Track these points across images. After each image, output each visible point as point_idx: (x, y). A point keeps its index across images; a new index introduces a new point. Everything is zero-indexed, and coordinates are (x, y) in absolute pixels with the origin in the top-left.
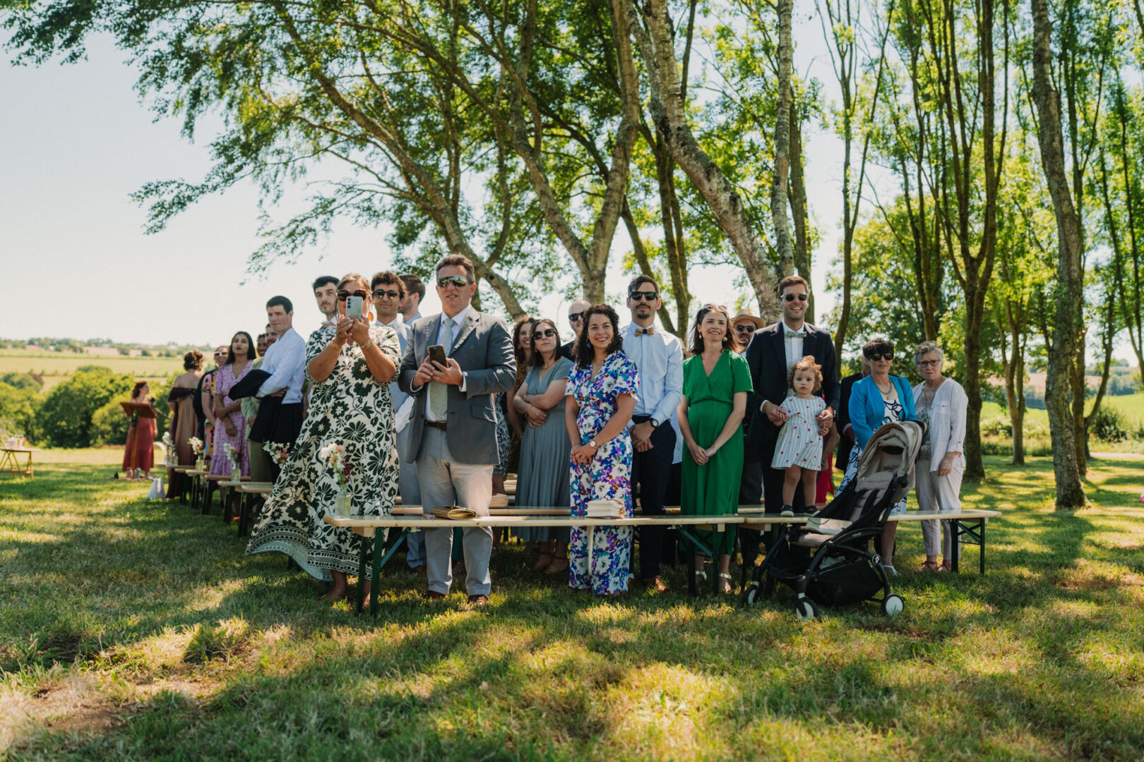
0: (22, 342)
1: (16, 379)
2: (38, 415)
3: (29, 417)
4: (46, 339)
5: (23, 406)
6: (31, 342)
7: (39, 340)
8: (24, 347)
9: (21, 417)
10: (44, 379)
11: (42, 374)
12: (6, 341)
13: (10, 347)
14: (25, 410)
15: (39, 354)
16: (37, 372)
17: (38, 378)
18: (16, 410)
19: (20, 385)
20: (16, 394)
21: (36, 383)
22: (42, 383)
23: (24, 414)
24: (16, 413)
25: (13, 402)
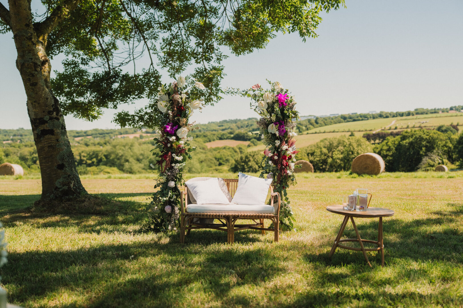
0: (447, 109)
1: (444, 129)
2: (455, 147)
3: (450, 148)
4: (459, 106)
5: (446, 143)
6: (451, 109)
7: (455, 107)
8: (448, 112)
9: (446, 149)
10: (459, 127)
11: (458, 125)
12: (438, 109)
13: (440, 112)
14: (447, 145)
15: (455, 115)
16: (455, 124)
17: (455, 128)
18: (442, 145)
19: (445, 131)
20: (443, 136)
21: (454, 130)
22: (457, 130)
23: (447, 147)
24: (443, 146)
25: (441, 140)
